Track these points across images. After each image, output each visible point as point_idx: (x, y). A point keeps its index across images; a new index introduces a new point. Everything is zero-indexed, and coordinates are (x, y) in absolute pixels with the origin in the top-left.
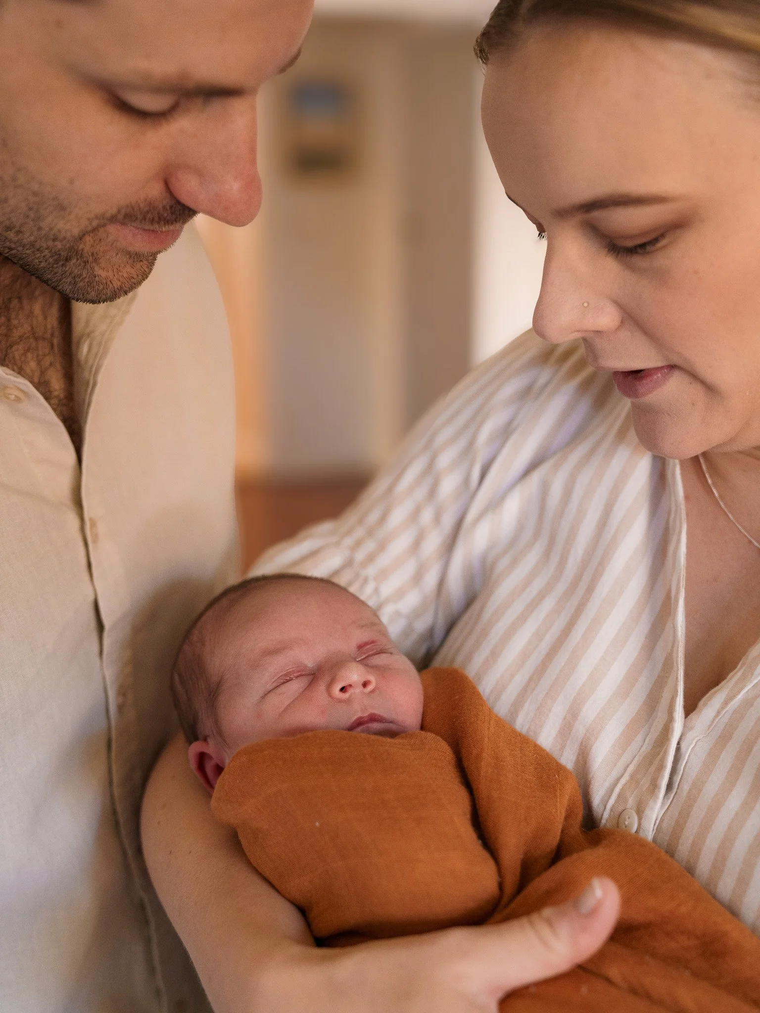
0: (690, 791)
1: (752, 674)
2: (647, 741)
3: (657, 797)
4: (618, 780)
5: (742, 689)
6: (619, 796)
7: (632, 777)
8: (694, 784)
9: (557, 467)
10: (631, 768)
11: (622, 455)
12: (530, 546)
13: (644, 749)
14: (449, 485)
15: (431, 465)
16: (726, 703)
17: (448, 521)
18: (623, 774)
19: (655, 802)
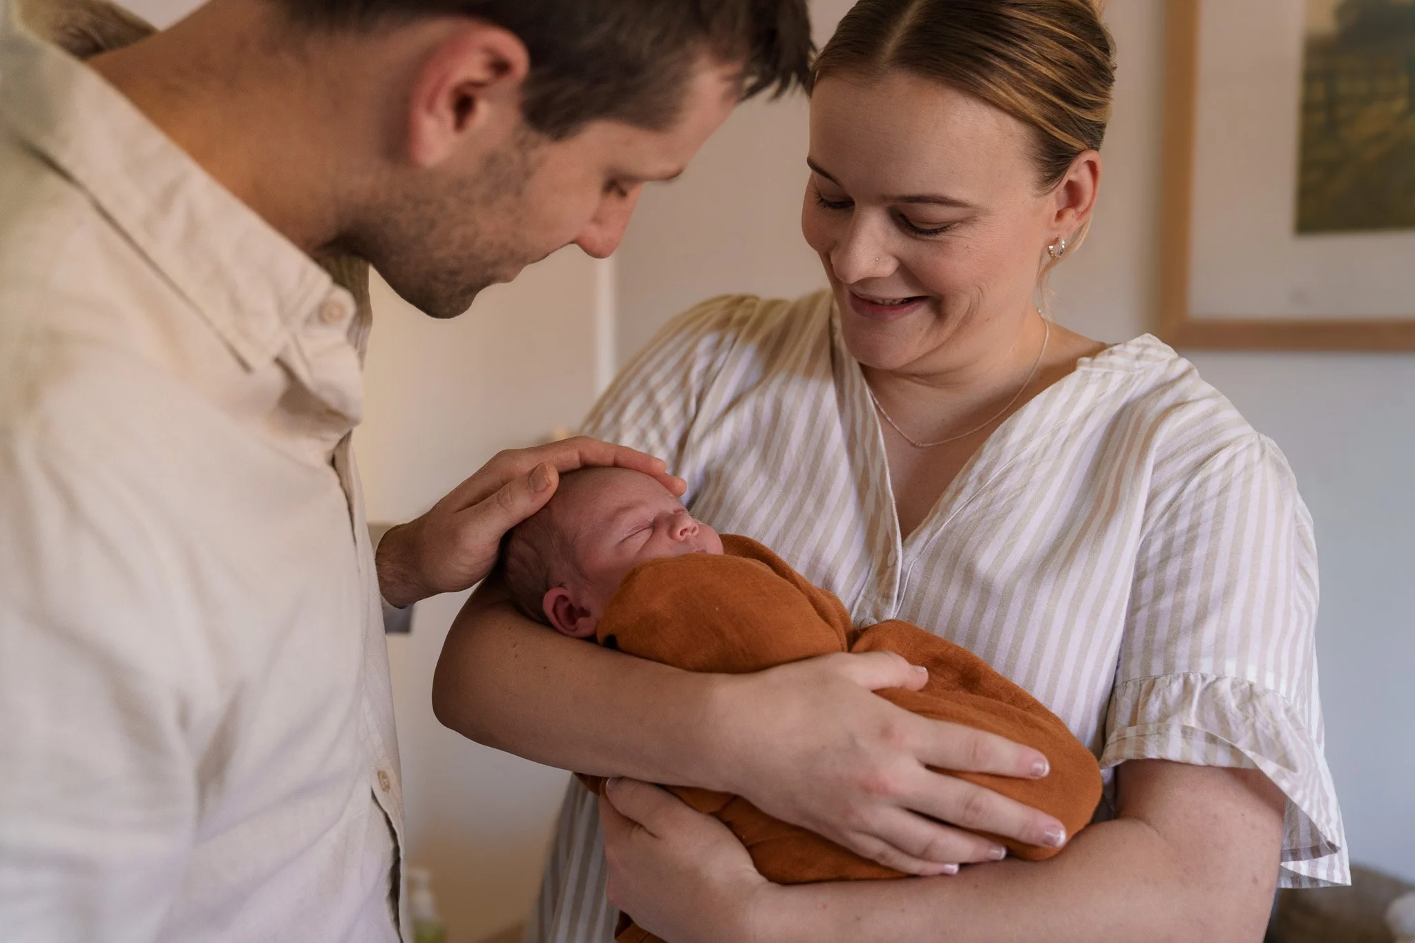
0: (916, 596)
1: (949, 513)
2: (871, 573)
3: (891, 604)
4: (854, 602)
5: (943, 524)
6: (859, 610)
7: (865, 597)
8: (919, 590)
9: (763, 394)
10: (863, 592)
11: (813, 385)
12: (747, 452)
13: (869, 578)
14: (669, 414)
15: (650, 398)
16: (932, 534)
17: (673, 439)
18: (857, 598)
19: (891, 608)
